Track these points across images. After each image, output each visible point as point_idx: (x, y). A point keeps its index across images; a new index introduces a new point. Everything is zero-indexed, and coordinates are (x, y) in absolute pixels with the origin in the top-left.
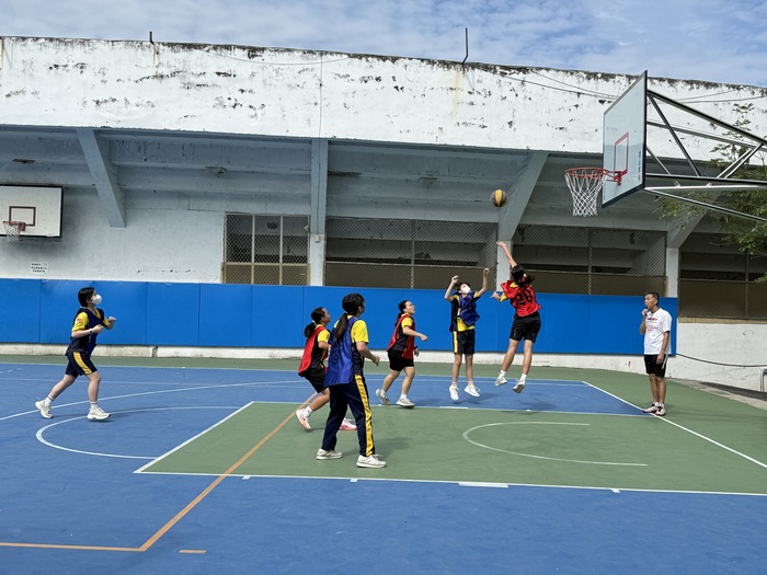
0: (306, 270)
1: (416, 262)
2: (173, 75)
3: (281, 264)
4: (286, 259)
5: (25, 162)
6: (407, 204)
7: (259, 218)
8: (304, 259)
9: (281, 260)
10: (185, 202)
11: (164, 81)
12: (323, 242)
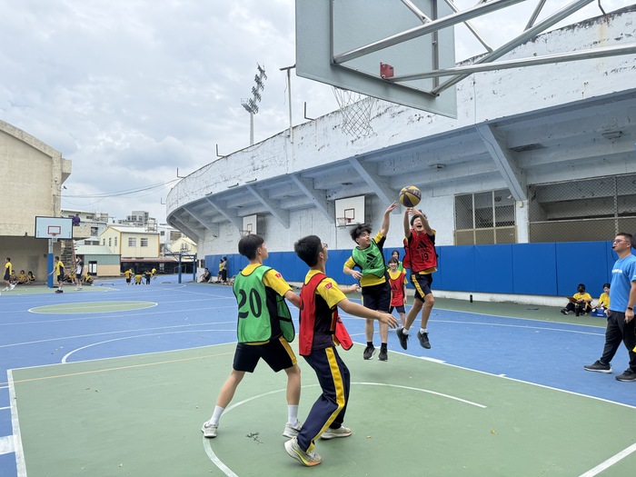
0: (514, 231)
1: (620, 215)
2: (386, 111)
3: (495, 228)
4: (498, 224)
5: (347, 184)
6: (605, 161)
7: (477, 195)
8: (512, 223)
9: (494, 225)
10: (431, 192)
11: (382, 117)
12: (526, 207)
